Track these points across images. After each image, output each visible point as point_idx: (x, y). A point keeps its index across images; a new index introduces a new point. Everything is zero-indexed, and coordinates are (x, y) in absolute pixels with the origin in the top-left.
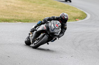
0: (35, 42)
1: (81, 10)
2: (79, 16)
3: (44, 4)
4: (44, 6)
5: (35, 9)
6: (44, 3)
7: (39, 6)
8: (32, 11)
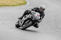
0: (24, 26)
2: (22, 3)
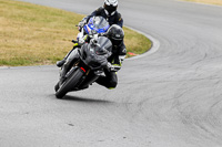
1: (139, 32)
2: (135, 45)
3: (55, 23)
4: (55, 27)
5: (36, 33)
6: (55, 20)
7: (43, 29)
8: (28, 39)
